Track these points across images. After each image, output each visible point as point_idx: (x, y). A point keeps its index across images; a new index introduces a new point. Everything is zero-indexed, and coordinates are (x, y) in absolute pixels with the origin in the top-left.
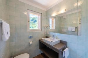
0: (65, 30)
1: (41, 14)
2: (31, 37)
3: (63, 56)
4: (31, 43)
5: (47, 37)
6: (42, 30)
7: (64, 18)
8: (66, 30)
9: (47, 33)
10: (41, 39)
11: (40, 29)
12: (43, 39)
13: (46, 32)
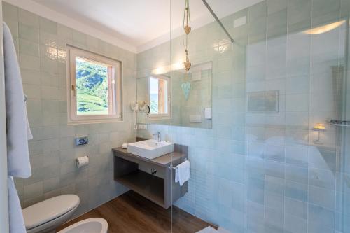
0: (198, 118)
1: (118, 64)
2: (83, 142)
3: (176, 181)
4: (83, 160)
5: (138, 139)
6: (122, 116)
7: (195, 78)
8: (200, 116)
9: (141, 126)
10: (121, 148)
11: (115, 113)
12: (125, 145)
13: (138, 124)
